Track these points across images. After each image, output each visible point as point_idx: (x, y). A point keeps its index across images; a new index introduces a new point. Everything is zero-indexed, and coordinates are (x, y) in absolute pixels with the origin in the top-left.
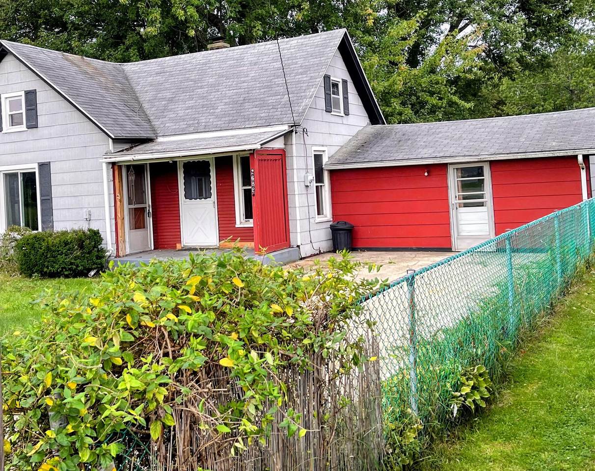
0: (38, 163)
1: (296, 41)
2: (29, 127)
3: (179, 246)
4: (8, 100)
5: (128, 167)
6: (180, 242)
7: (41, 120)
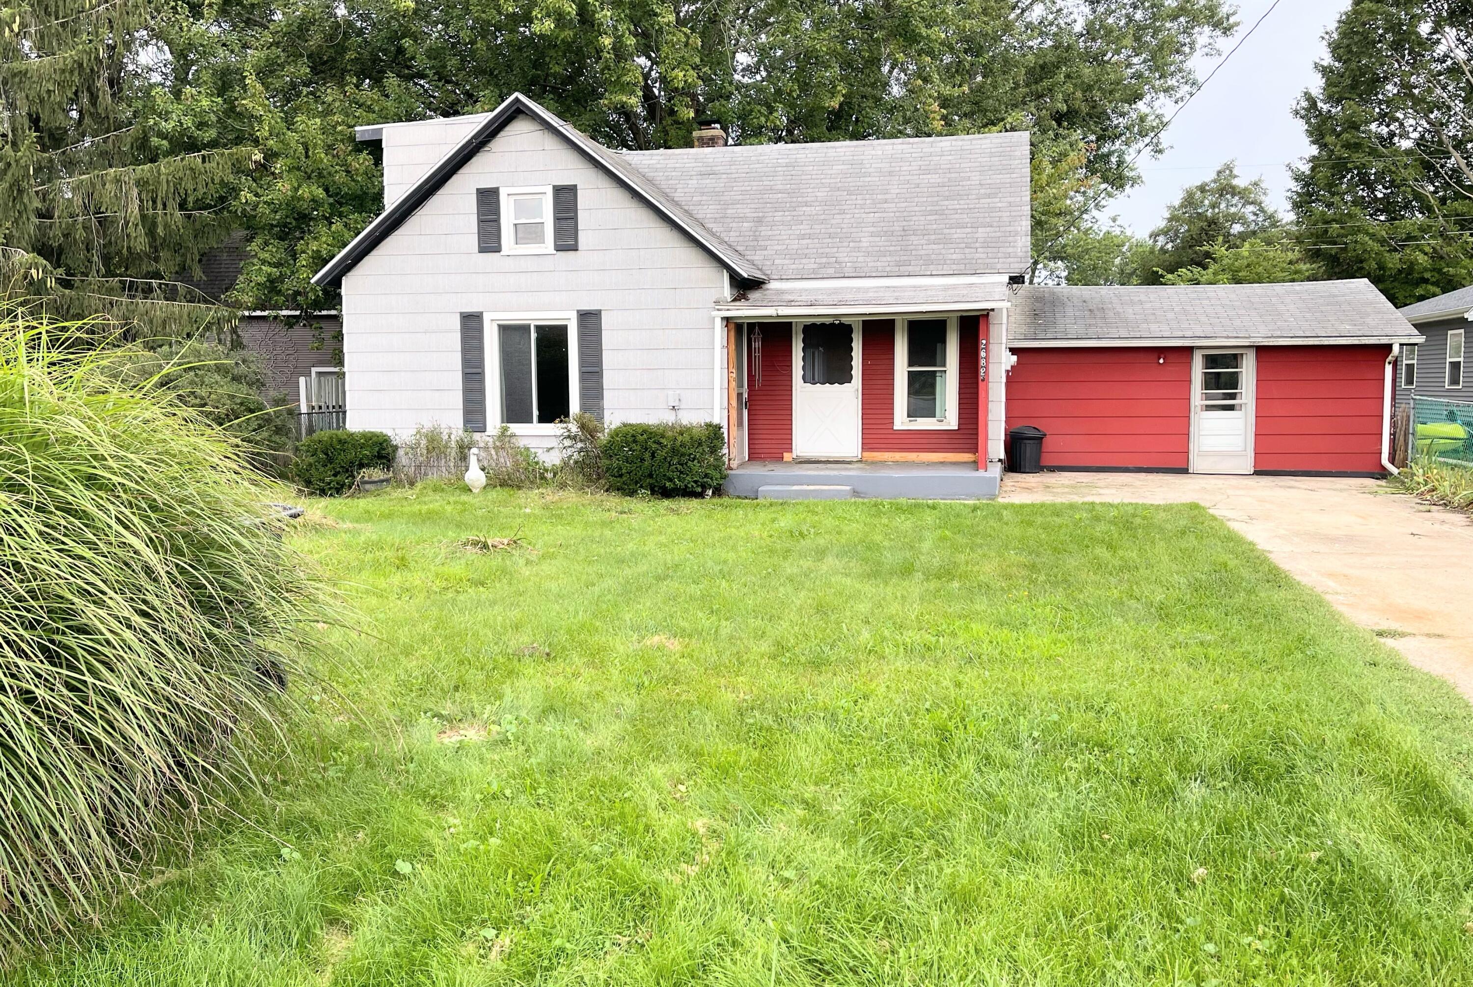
0: (578, 311)
1: (948, 144)
2: (559, 248)
3: (787, 456)
4: (512, 198)
5: (751, 326)
6: (790, 450)
7: (584, 238)
